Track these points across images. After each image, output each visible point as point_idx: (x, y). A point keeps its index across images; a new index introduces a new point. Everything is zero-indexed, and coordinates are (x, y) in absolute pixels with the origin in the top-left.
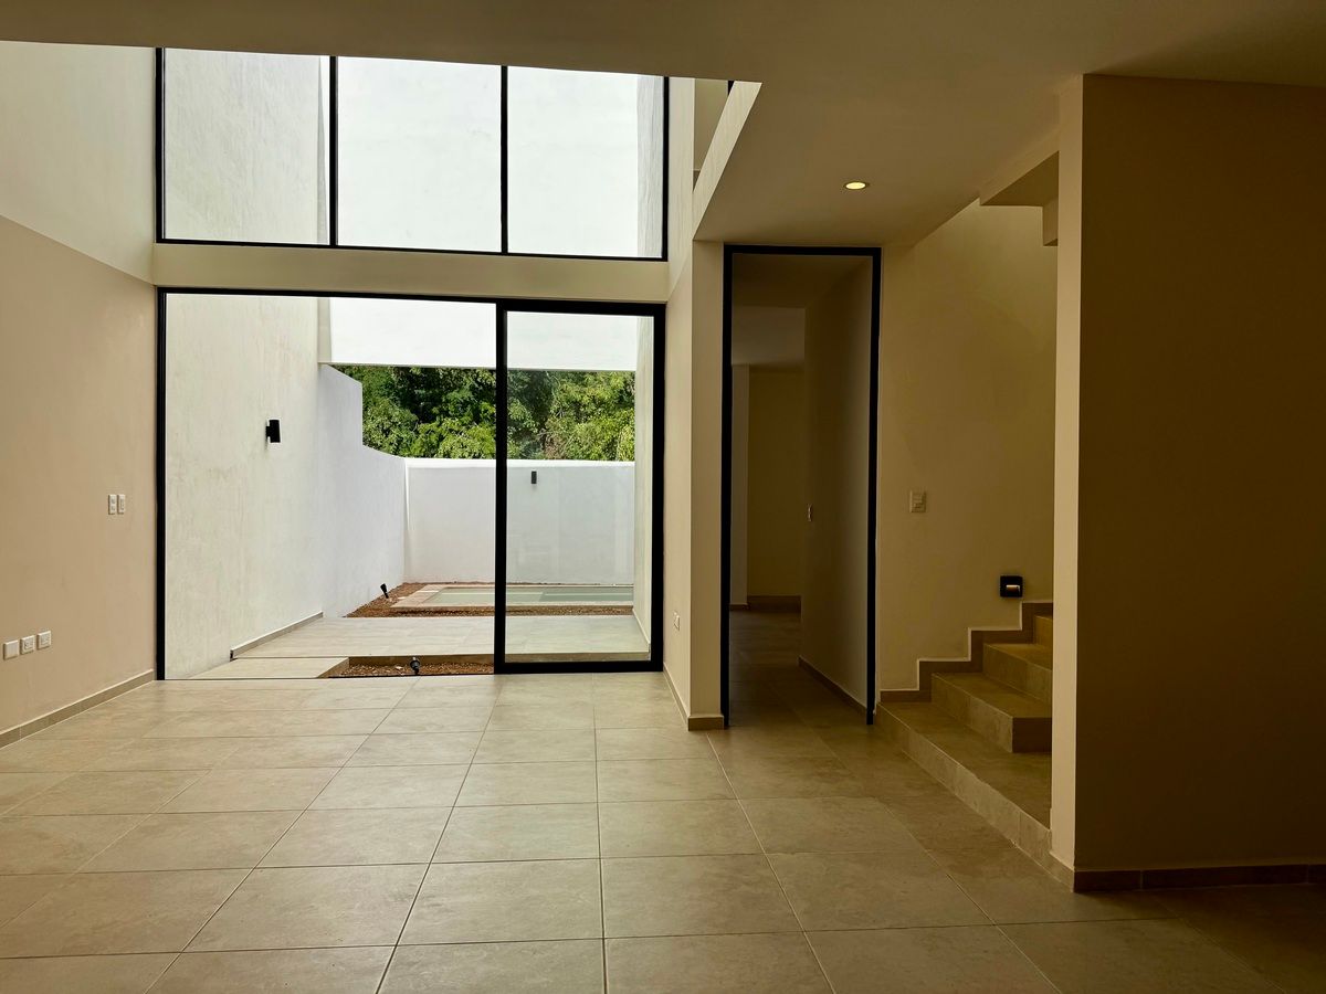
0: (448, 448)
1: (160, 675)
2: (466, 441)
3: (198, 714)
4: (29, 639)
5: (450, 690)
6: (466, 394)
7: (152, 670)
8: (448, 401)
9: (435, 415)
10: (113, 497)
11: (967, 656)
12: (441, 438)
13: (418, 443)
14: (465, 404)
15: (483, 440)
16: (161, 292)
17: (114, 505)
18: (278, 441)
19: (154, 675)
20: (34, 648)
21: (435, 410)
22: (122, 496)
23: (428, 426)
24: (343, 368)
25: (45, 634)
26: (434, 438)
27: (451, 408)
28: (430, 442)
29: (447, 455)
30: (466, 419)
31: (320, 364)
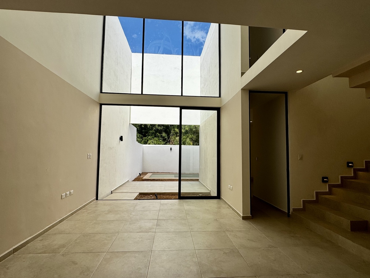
0: (149, 143)
1: (97, 199)
2: (154, 141)
3: (110, 212)
4: (68, 193)
5: (170, 204)
6: (153, 131)
7: (95, 198)
8: (149, 133)
9: (147, 136)
10: (89, 154)
11: (314, 198)
12: (148, 141)
13: (143, 141)
14: (153, 133)
15: (157, 141)
16: (101, 105)
17: (89, 156)
18: (122, 141)
19: (96, 199)
20: (69, 195)
21: (147, 135)
22: (91, 154)
23: (145, 138)
24: (133, 124)
25: (72, 191)
26: (146, 141)
27: (150, 134)
28: (145, 141)
29: (149, 144)
30: (153, 136)
31: (130, 124)
